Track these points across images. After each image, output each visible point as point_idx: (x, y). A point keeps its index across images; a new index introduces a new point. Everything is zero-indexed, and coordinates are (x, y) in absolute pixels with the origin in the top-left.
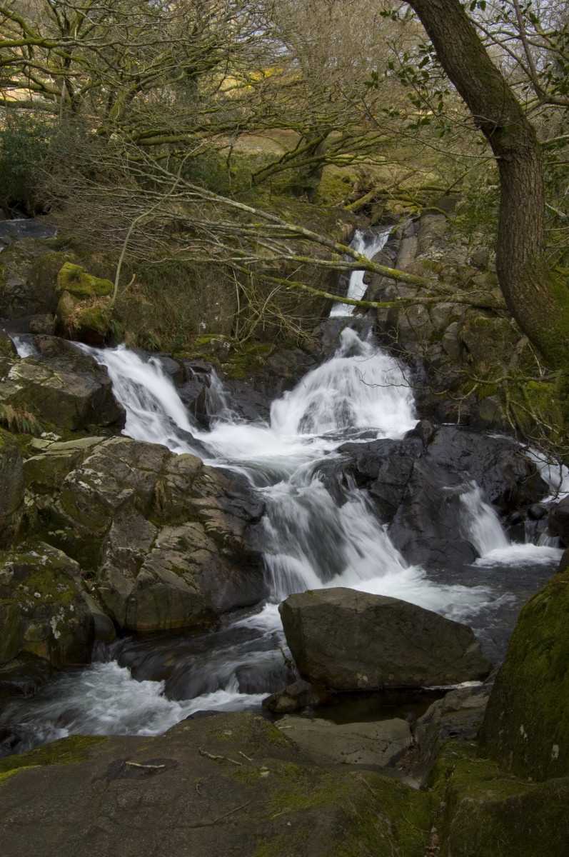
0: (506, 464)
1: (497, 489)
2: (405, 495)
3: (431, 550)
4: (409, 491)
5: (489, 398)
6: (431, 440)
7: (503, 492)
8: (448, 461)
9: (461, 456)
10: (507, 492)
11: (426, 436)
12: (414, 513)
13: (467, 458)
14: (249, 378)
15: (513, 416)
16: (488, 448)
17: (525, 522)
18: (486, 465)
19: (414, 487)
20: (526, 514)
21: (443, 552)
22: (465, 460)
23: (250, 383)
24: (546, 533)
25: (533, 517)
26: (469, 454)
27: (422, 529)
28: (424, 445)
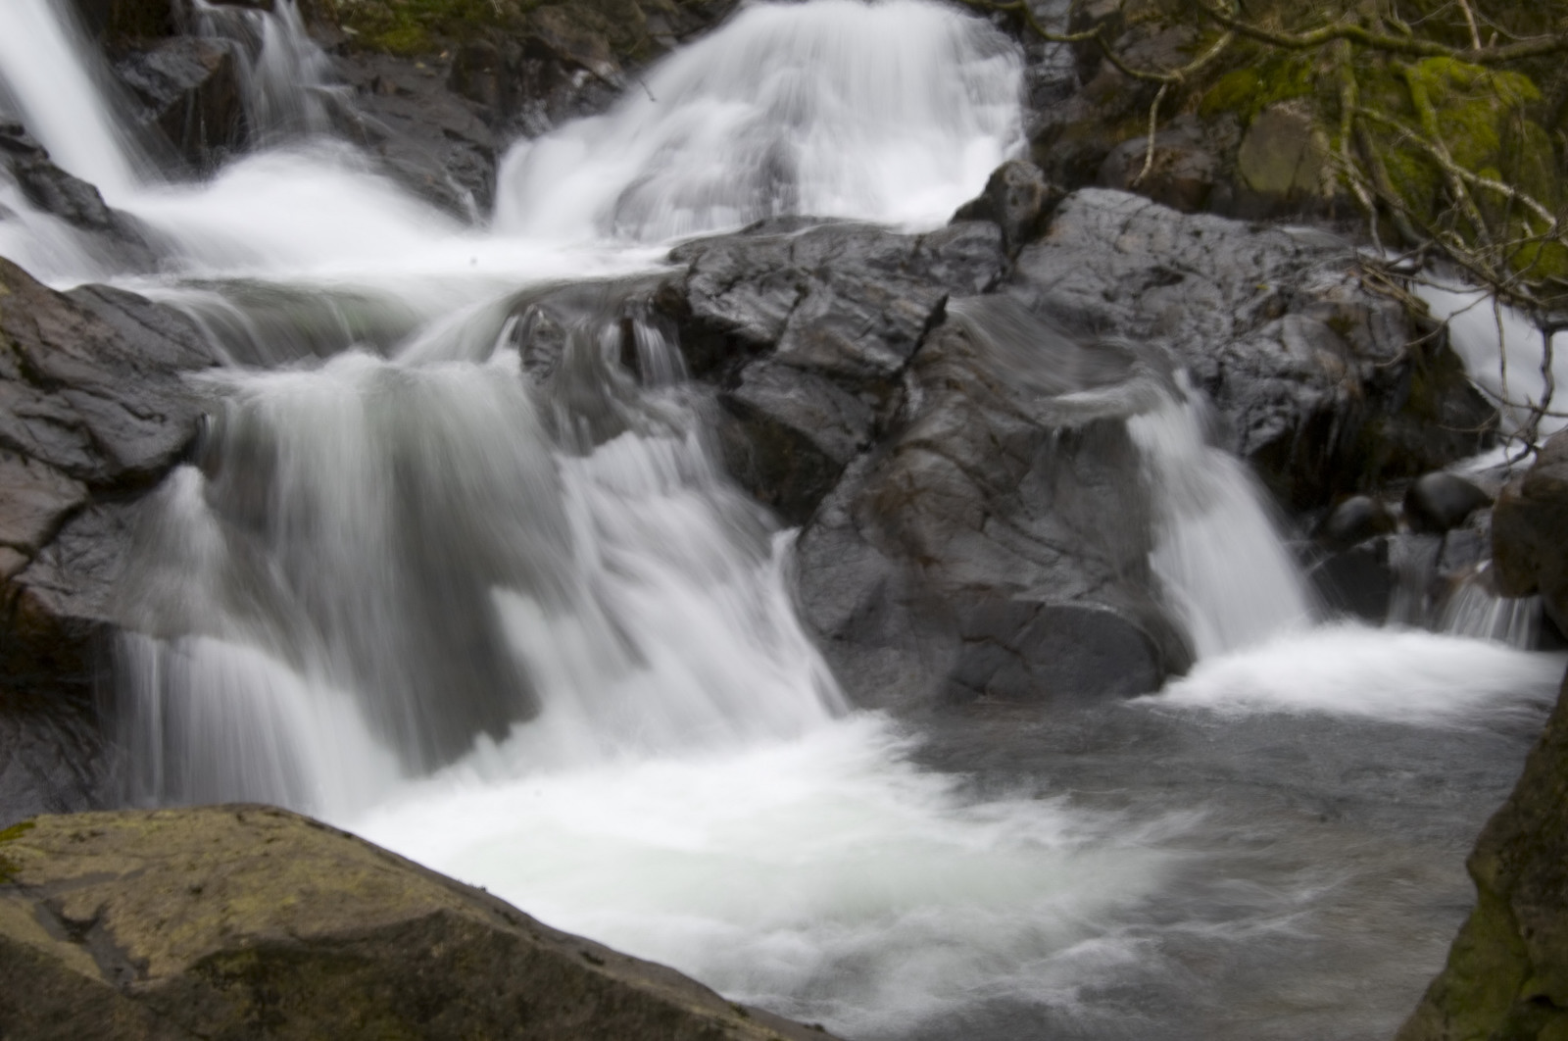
0: (1324, 315)
1: (1280, 401)
2: (888, 416)
3: (966, 640)
4: (904, 400)
5: (1281, 106)
6: (1036, 228)
7: (1304, 417)
8: (1094, 300)
9: (1147, 286)
10: (1322, 417)
11: (1017, 214)
12: (904, 486)
13: (1168, 290)
14: (437, 50)
15: (1367, 166)
16: (1257, 261)
17: (1391, 537)
18: (1243, 313)
19: (927, 384)
20: (1396, 508)
21: (1016, 652)
22: (1159, 300)
23: (439, 66)
24: (1479, 579)
25: (1426, 519)
26: (1177, 279)
27: (931, 550)
28: (1004, 246)
